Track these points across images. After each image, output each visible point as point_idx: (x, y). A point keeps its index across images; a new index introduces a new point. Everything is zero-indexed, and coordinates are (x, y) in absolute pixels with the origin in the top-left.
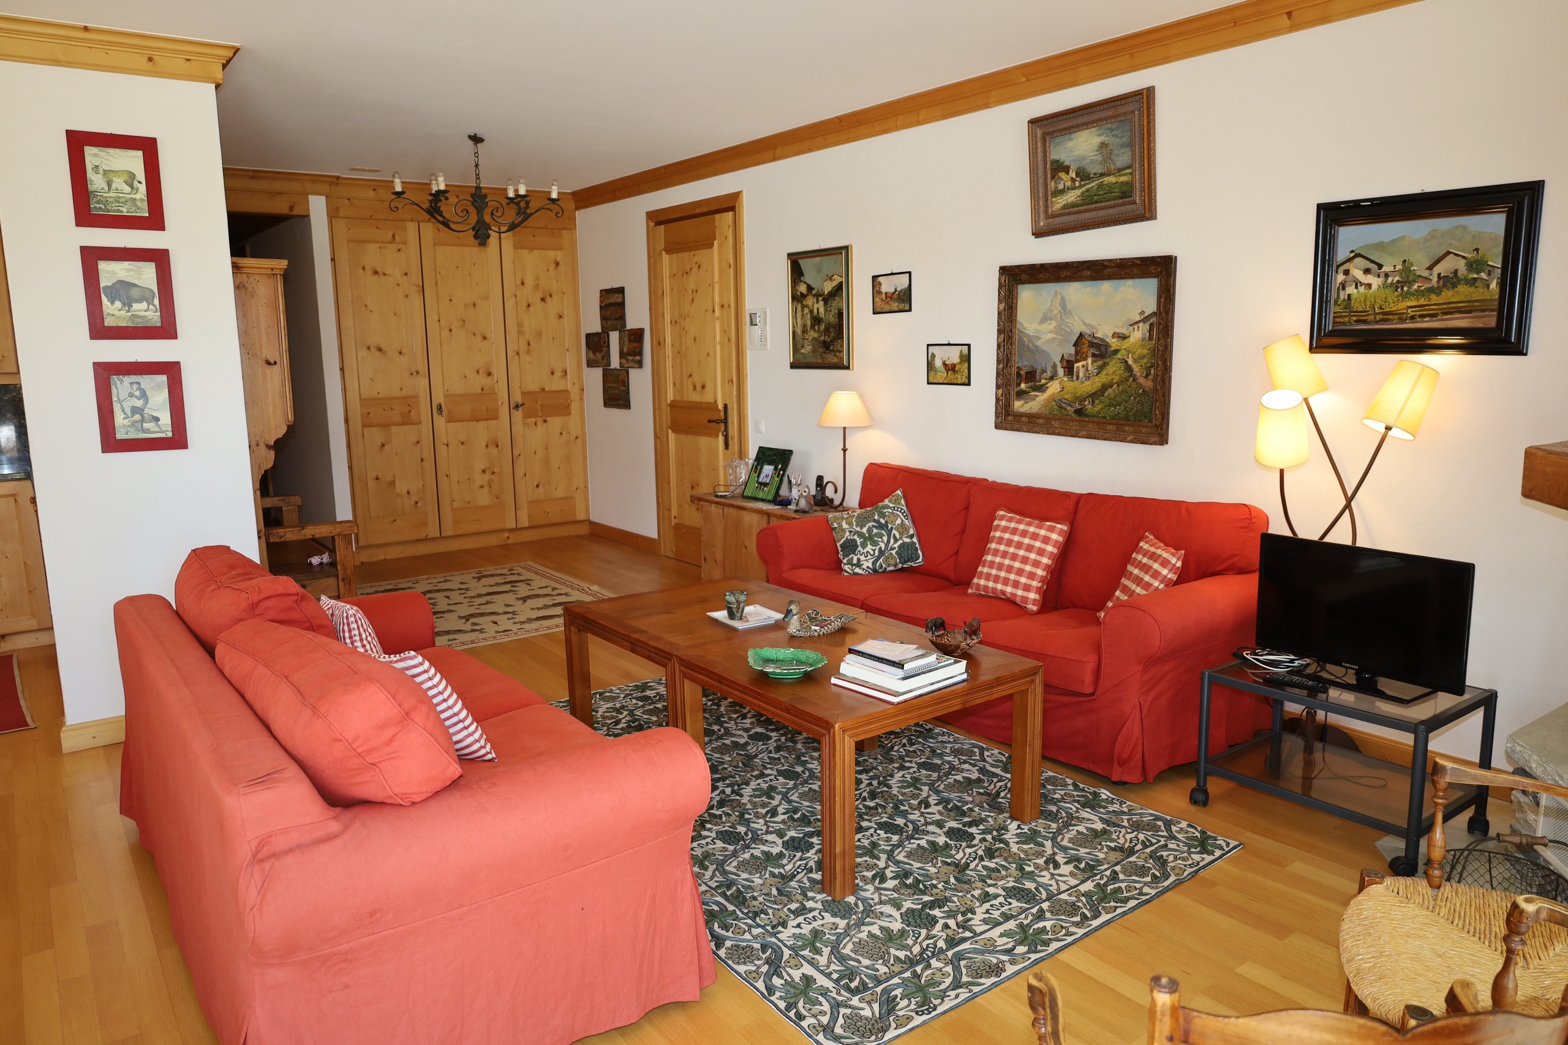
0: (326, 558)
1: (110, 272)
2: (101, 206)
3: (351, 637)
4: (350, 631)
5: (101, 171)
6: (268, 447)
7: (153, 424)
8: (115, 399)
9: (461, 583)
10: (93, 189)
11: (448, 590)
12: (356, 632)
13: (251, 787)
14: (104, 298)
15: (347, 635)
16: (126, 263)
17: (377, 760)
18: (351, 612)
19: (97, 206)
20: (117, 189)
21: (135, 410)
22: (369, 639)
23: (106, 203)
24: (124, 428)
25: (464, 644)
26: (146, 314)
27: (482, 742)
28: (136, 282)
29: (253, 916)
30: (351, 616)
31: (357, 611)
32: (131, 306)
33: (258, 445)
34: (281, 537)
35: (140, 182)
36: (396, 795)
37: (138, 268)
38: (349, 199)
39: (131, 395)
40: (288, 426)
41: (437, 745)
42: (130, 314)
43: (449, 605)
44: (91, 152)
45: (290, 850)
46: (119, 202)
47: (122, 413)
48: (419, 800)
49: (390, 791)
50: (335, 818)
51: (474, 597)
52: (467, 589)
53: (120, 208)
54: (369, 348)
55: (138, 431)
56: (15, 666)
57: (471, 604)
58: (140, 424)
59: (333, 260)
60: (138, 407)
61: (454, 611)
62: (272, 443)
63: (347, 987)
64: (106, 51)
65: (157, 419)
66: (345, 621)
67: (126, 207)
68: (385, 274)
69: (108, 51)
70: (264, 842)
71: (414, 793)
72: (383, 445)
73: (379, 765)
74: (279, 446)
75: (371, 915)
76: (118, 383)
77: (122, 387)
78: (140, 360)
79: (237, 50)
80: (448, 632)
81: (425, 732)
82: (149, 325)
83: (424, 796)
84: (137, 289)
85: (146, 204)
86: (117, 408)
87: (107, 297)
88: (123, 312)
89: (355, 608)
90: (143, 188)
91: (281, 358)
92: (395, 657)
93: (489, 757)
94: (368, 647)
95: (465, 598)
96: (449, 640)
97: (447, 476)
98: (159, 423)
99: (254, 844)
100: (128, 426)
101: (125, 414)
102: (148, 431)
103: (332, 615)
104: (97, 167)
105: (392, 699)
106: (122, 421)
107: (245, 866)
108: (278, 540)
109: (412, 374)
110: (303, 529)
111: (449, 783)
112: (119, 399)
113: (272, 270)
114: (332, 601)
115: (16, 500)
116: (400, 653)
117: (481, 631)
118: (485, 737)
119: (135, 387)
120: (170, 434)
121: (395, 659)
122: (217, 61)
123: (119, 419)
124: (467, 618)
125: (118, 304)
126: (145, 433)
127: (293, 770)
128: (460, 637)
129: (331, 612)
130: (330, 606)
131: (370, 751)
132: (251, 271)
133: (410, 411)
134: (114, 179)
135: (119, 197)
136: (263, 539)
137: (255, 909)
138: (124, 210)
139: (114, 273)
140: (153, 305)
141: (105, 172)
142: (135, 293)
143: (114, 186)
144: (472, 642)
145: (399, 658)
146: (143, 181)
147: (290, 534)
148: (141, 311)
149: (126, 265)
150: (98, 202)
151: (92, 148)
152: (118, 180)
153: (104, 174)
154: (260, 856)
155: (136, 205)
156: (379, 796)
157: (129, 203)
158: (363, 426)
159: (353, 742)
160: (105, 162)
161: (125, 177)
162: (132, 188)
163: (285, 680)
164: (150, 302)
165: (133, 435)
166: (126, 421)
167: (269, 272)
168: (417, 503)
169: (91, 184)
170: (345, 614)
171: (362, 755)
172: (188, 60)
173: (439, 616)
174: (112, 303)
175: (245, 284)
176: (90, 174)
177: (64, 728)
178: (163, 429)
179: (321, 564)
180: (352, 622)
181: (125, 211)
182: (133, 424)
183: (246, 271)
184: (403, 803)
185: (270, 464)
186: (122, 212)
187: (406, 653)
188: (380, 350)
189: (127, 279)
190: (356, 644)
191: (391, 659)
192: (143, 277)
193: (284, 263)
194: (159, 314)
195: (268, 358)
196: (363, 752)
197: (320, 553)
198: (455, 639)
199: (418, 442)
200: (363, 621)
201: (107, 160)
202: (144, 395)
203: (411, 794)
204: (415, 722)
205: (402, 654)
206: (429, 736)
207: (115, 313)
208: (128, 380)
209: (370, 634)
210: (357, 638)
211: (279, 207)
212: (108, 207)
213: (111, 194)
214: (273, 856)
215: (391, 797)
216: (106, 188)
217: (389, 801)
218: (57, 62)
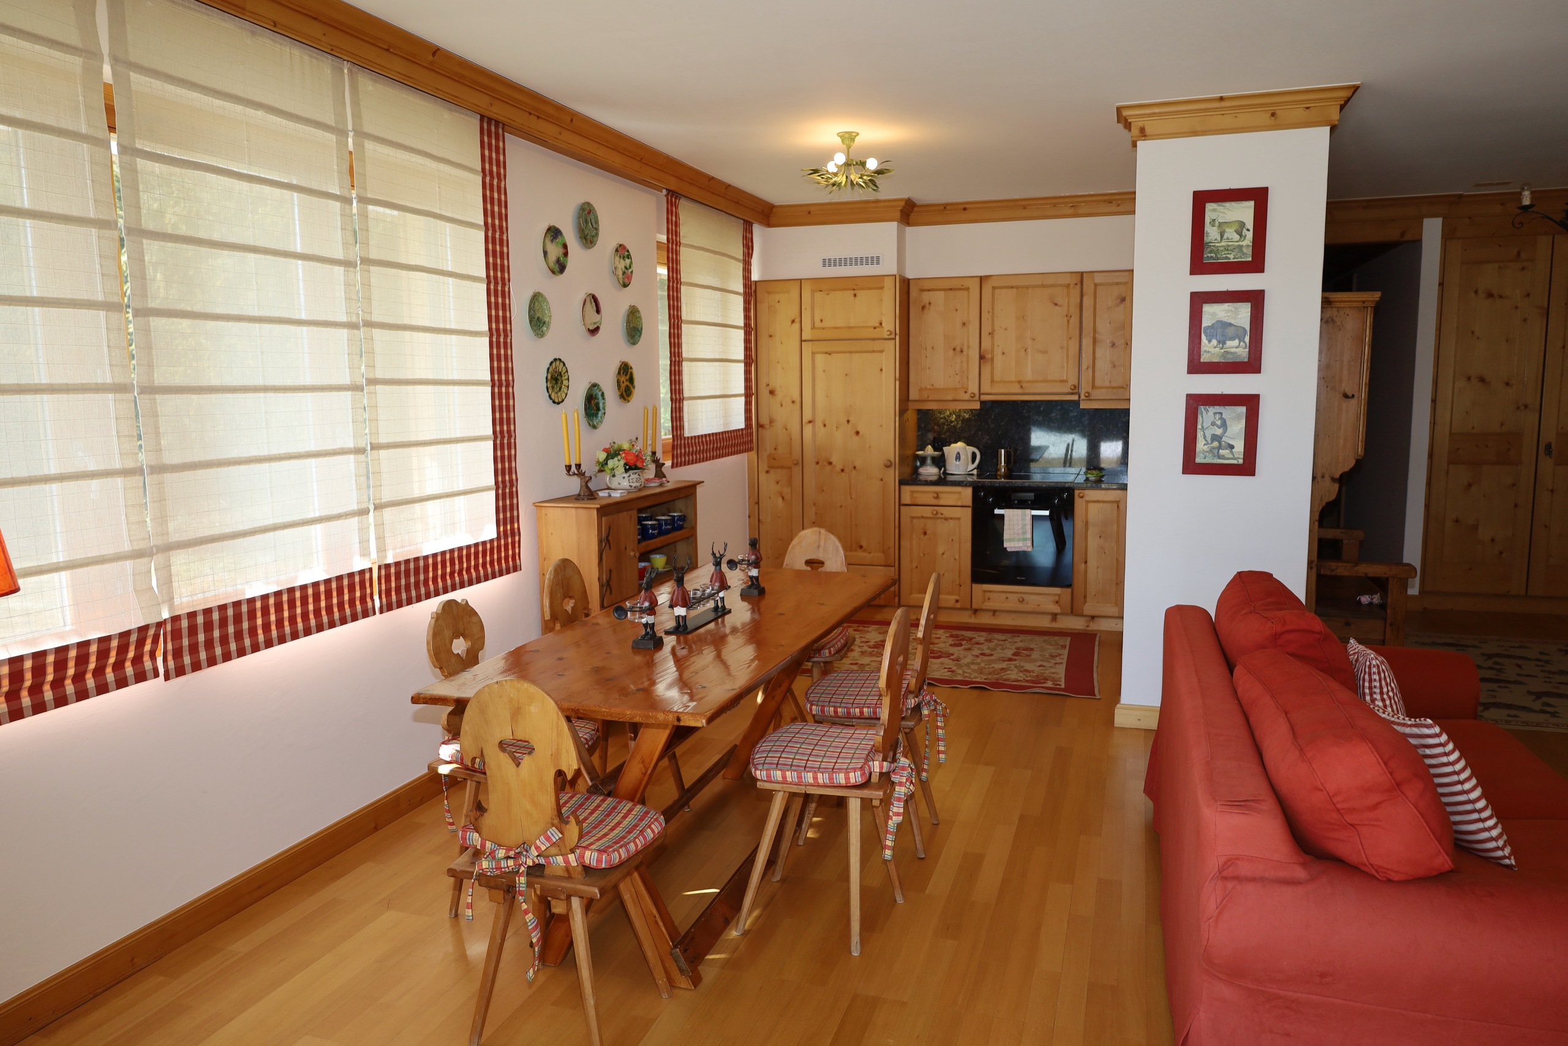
0: (1376, 599)
1: (1212, 313)
2: (1212, 255)
3: (1370, 688)
4: (1370, 681)
5: (1217, 224)
6: (1333, 479)
7: (1228, 451)
8: (1199, 427)
9: (1542, 653)
10: (1208, 241)
11: (1521, 658)
12: (1378, 684)
13: (1228, 807)
14: (1203, 337)
15: (1367, 684)
16: (1226, 305)
17: (1357, 823)
18: (1374, 662)
19: (1209, 255)
20: (1228, 239)
21: (1215, 438)
22: (1391, 694)
23: (1217, 252)
24: (1203, 453)
25: (1527, 724)
26: (1237, 350)
27: (1501, 843)
28: (1233, 322)
29: (1209, 926)
30: (1374, 666)
31: (1382, 662)
32: (1225, 343)
33: (1323, 477)
34: (1333, 571)
35: (1248, 230)
36: (1371, 865)
37: (1236, 308)
38: (1470, 218)
39: (1213, 424)
40: (1357, 461)
41: (1427, 828)
42: (1222, 351)
43: (1519, 675)
44: (1211, 208)
45: (1253, 880)
46: (1228, 250)
47: (1203, 440)
48: (1396, 879)
49: (1365, 859)
50: (1304, 865)
51: (1554, 673)
52: (1547, 662)
53: (1228, 256)
54: (1469, 379)
55: (1215, 456)
56: (1097, 643)
57: (1547, 680)
58: (1216, 451)
59: (1441, 284)
60: (1217, 435)
61: (1524, 684)
62: (1337, 476)
63: (1288, 1035)
64: (1235, 115)
65: (1232, 447)
66: (1367, 670)
67: (1233, 253)
68: (1501, 297)
69: (1236, 115)
70: (1231, 861)
71: (1392, 870)
72: (1470, 485)
73: (1358, 827)
74: (1344, 480)
75: (1322, 975)
76: (1204, 412)
77: (1207, 416)
78: (1225, 393)
79: (1356, 88)
80: (1509, 706)
81: (1415, 810)
82: (1238, 360)
83: (1402, 877)
84: (1233, 328)
85: (1250, 249)
86: (1200, 434)
87: (1206, 336)
88: (1217, 349)
89: (1381, 658)
90: (1250, 235)
91: (1360, 391)
92: (1410, 720)
93: (1507, 861)
94: (1388, 702)
95: (1542, 671)
96: (1509, 716)
97: (1546, 527)
98: (1233, 450)
99: (1222, 860)
100: (1207, 452)
101: (1206, 440)
102: (1223, 457)
103: (1357, 660)
104: (1214, 220)
105: (1383, 765)
106: (1202, 446)
107: (1210, 877)
108: (1328, 573)
109: (1518, 408)
110: (1356, 566)
111: (1435, 873)
112: (1203, 427)
113: (1364, 302)
114: (1361, 646)
115: (1118, 506)
116: (1415, 718)
117: (1554, 715)
118: (1505, 837)
119: (1218, 416)
120: (1241, 461)
121: (1409, 723)
122: (1336, 103)
123: (1201, 445)
124: (1538, 695)
125: (1214, 342)
126: (1220, 458)
127: (1269, 804)
128: (1524, 716)
129: (1356, 657)
130: (1357, 650)
131: (1351, 811)
132: (1342, 305)
133: (1509, 449)
134: (1227, 230)
135: (1228, 246)
136: (1314, 570)
137: (1211, 920)
138: (1231, 256)
139: (1214, 314)
140: (1244, 342)
141: (1220, 224)
142: (1230, 331)
143: (1225, 237)
144: (1538, 725)
145: (1414, 723)
146: (1251, 228)
147: (1341, 569)
148: (1232, 347)
149: (1226, 306)
150: (1211, 252)
151: (1212, 204)
152: (1230, 230)
153: (1219, 226)
154: (1225, 874)
155: (1242, 251)
156: (1354, 859)
157: (1236, 250)
158: (1450, 463)
159: (1333, 796)
160: (1221, 215)
161: (1236, 227)
162: (1241, 235)
163: (1284, 715)
164: (1241, 340)
165: (1210, 460)
166: (1206, 447)
167: (1360, 305)
168: (1501, 553)
169: (1207, 236)
170: (1368, 663)
171: (1342, 812)
172: (1307, 108)
173: (1502, 685)
174: (1210, 341)
175: (1334, 318)
176: (1208, 228)
177: (1118, 705)
178: (1236, 456)
179: (1371, 604)
180: (1374, 673)
181: (1232, 258)
182: (1211, 450)
183: (1337, 305)
184: (1378, 876)
185: (1333, 497)
186: (1229, 259)
187: (1422, 719)
188: (1482, 380)
189: (1226, 320)
190: (1375, 696)
191: (1405, 722)
192: (1239, 317)
193: (1377, 296)
194: (1248, 350)
195: (1346, 391)
196: (1343, 809)
197: (1371, 593)
198: (1516, 716)
199: (1514, 485)
200: (1386, 674)
201: (1224, 213)
202: (1224, 425)
203: (1388, 869)
204: (1405, 795)
205: (1417, 720)
206: (1419, 815)
207: (1210, 350)
208: (1212, 410)
209: (1392, 690)
210: (1378, 691)
211: (1391, 234)
212: (1219, 256)
213: (1223, 244)
214: (1236, 878)
215: (1365, 865)
216: (1219, 239)
217: (1363, 868)
218: (1195, 133)
